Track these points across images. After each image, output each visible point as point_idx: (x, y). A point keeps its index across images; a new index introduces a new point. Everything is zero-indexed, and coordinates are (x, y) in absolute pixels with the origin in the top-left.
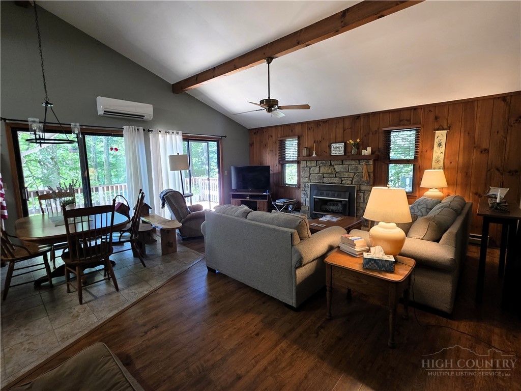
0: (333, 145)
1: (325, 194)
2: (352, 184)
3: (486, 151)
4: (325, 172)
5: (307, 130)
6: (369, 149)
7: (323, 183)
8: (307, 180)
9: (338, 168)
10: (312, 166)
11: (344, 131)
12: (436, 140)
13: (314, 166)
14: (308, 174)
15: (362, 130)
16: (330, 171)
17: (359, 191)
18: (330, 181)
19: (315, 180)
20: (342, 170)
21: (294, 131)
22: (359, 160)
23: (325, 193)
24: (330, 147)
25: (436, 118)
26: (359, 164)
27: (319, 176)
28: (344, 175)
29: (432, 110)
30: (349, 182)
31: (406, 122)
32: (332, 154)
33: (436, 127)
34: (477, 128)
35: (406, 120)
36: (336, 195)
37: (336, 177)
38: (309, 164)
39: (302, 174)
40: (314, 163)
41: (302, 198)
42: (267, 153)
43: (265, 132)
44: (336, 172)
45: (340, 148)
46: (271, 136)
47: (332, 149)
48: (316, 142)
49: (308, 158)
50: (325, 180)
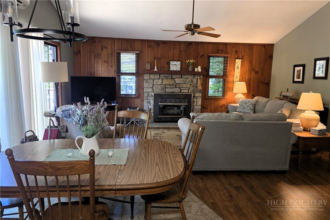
0: (172, 63)
2: (188, 92)
3: (257, 72)
4: (168, 84)
5: (147, 47)
6: (199, 67)
7: (165, 92)
8: (150, 90)
9: (178, 81)
10: (154, 79)
11: (180, 52)
12: (236, 65)
13: (157, 79)
14: (152, 85)
15: (193, 53)
16: (172, 83)
17: (194, 97)
18: (171, 90)
19: (158, 90)
20: (182, 82)
21: (133, 46)
22: (194, 75)
23: (168, 100)
24: (169, 64)
25: (236, 52)
26: (194, 78)
27: (162, 87)
28: (183, 86)
29: (234, 46)
30: (186, 91)
31: (221, 52)
33: (236, 57)
34: (254, 60)
35: (221, 51)
36: (178, 101)
37: (176, 87)
38: (152, 76)
39: (145, 85)
40: (157, 76)
41: (144, 106)
42: (100, 64)
43: (97, 42)
44: (176, 84)
45: (177, 65)
46: (106, 48)
47: (171, 66)
48: (156, 58)
49: (151, 72)
50: (167, 90)
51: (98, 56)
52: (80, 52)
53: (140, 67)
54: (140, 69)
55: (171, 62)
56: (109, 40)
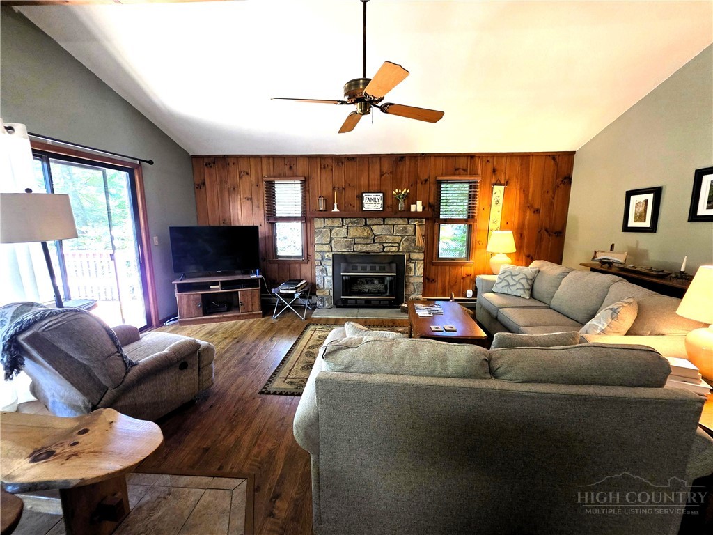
0: (366, 196)
1: (359, 269)
2: (398, 251)
3: (538, 211)
4: (358, 236)
5: (319, 169)
6: (419, 204)
7: (354, 251)
8: (326, 248)
9: (377, 230)
10: (333, 227)
11: (382, 175)
12: (494, 196)
13: (338, 227)
14: (328, 239)
15: (407, 176)
16: (365, 234)
17: (409, 260)
18: (365, 248)
19: (340, 248)
20: (384, 233)
21: (294, 167)
22: (409, 219)
23: (359, 266)
24: (360, 198)
25: (494, 171)
26: (408, 224)
27: (347, 241)
28: (387, 239)
29: (490, 159)
30: (394, 249)
31: (462, 171)
32: (364, 209)
33: (494, 181)
34: (531, 186)
35: (462, 169)
36: (378, 268)
37: (374, 242)
38: (328, 222)
39: (316, 239)
40: (338, 222)
41: (317, 278)
42: (239, 202)
43: (231, 164)
44: (375, 236)
45: (377, 200)
46: (247, 174)
47: (364, 202)
48: (336, 189)
49: (327, 214)
50: (358, 248)
51: (234, 189)
52: (204, 184)
53: (308, 206)
54: (308, 209)
55: (364, 195)
56: (252, 159)
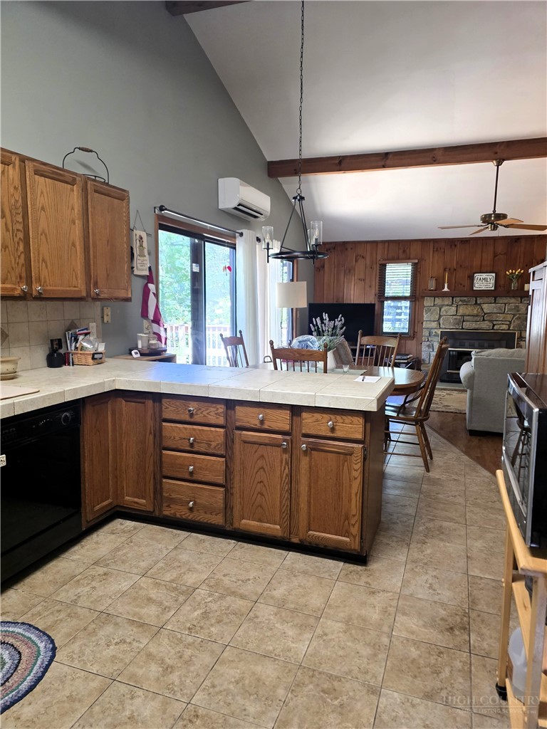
0: (477, 276)
1: (467, 344)
2: (509, 329)
4: (467, 314)
5: (431, 252)
7: (462, 328)
8: (434, 325)
9: (487, 308)
10: (443, 305)
11: (495, 256)
13: (448, 305)
14: (437, 317)
15: (522, 256)
16: (475, 312)
17: (521, 338)
18: (474, 325)
19: (448, 326)
20: (495, 311)
21: (408, 251)
22: (522, 298)
24: (471, 278)
26: (521, 302)
27: (455, 319)
28: (497, 317)
30: (505, 327)
32: (475, 289)
37: (484, 320)
38: (438, 301)
39: (425, 316)
40: (448, 301)
41: (423, 353)
42: (353, 284)
43: (349, 249)
44: (485, 314)
45: (489, 280)
46: (363, 257)
47: (475, 281)
48: (448, 270)
49: (437, 293)
50: (466, 325)
51: (350, 271)
52: (323, 267)
53: (418, 286)
54: (418, 289)
55: (475, 275)
56: (369, 246)
